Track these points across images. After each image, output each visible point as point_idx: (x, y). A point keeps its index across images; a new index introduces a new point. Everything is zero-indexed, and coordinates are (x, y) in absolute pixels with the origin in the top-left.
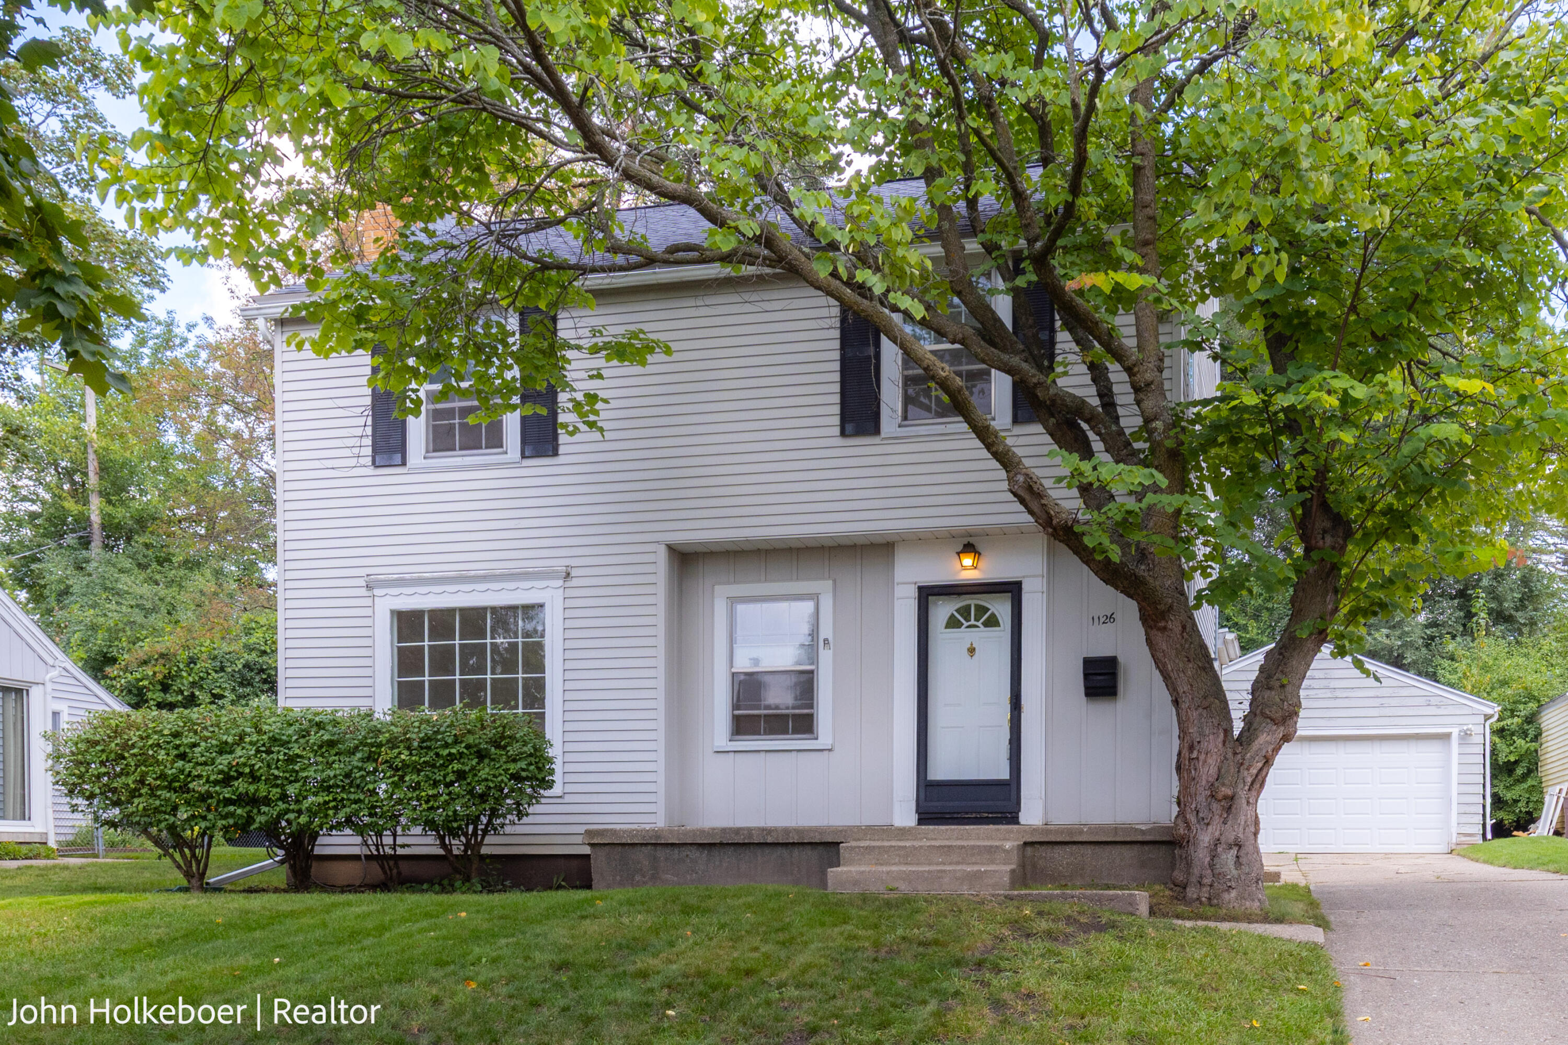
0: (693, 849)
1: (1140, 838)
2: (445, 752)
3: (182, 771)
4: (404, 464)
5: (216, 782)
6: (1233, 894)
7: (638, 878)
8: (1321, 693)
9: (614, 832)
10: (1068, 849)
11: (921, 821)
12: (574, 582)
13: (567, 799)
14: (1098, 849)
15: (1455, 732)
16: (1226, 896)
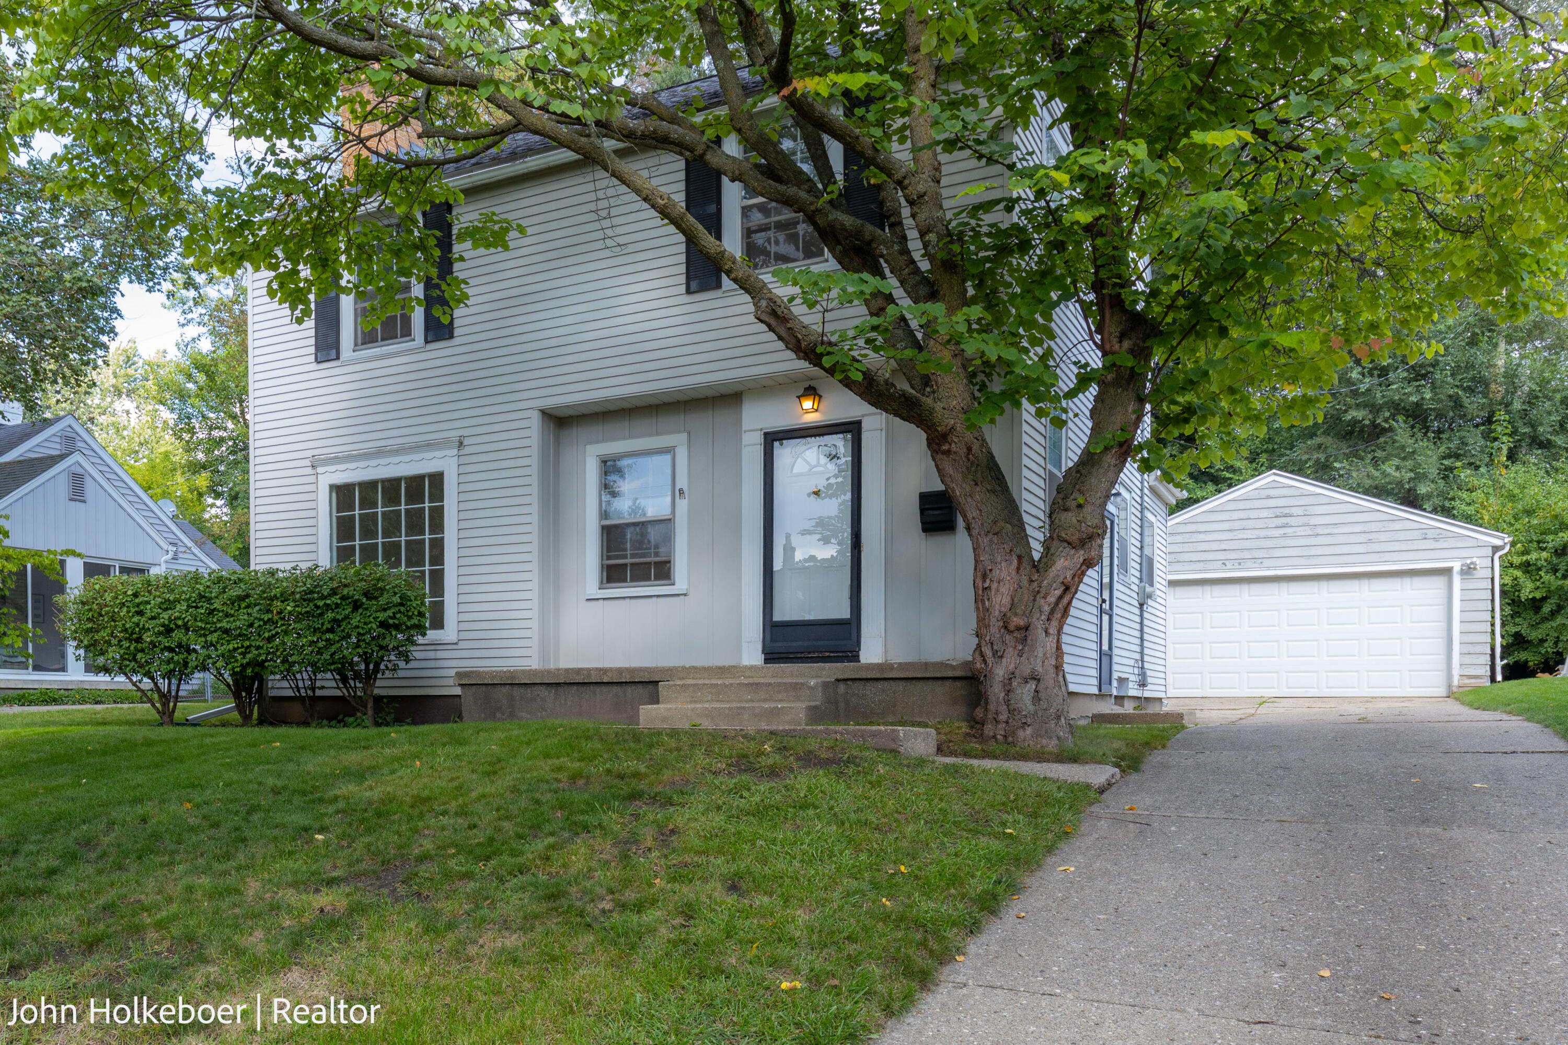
0: (543, 688)
1: (950, 674)
2: (321, 603)
3: (138, 625)
4: (338, 358)
5: (160, 633)
6: (1029, 731)
7: (498, 715)
8: (1300, 531)
9: (478, 674)
10: (880, 685)
11: (767, 661)
12: (467, 450)
13: (462, 645)
14: (910, 685)
15: (1457, 566)
16: (1021, 734)
